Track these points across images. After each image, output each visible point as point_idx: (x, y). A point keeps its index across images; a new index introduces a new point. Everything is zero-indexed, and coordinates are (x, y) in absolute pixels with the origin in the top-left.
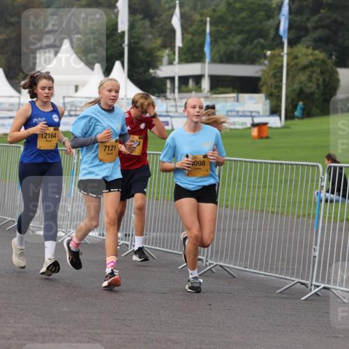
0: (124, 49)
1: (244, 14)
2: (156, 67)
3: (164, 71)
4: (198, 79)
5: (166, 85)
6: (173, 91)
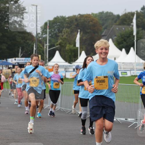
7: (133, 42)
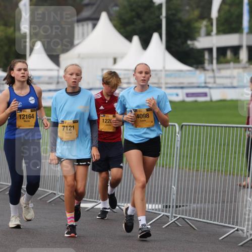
0: (161, 21)
2: (193, 39)
3: (202, 42)
4: (236, 50)
5: (203, 56)
6: (211, 62)
7: (158, 20)
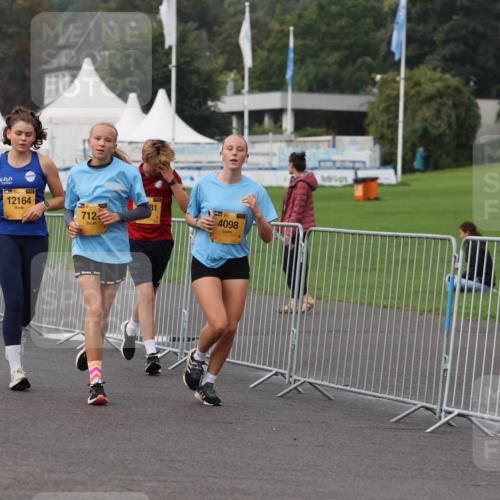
0: (170, 71)
1: (343, 22)
2: (216, 98)
3: (228, 104)
4: (277, 115)
5: (231, 123)
6: (241, 133)
7: (164, 70)
